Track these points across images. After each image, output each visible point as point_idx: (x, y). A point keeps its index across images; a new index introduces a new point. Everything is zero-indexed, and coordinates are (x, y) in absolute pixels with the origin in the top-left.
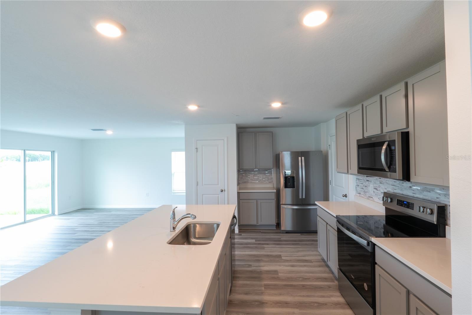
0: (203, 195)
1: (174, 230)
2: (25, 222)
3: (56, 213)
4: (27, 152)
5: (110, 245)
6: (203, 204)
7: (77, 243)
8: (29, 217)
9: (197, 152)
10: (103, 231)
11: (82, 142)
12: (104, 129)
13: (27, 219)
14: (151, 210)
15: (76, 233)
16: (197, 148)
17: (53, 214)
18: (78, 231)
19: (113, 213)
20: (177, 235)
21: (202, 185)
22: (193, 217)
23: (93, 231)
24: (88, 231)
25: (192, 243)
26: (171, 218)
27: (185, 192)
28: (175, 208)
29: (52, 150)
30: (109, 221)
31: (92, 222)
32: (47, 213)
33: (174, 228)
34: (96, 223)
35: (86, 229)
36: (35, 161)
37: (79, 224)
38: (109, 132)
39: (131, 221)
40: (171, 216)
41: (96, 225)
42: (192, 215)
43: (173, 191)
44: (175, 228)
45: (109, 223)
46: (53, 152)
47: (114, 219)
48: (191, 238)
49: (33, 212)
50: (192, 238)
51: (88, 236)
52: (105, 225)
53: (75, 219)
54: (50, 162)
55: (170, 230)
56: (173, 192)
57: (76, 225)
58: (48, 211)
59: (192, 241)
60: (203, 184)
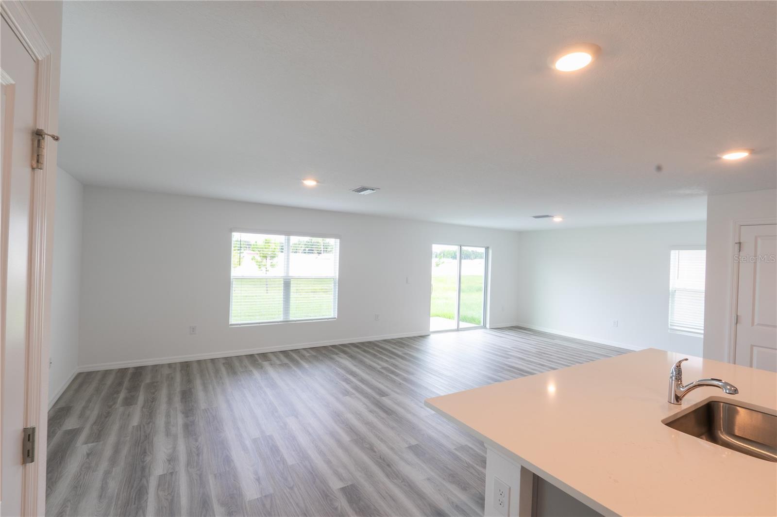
0: (752, 346)
1: (677, 401)
2: (458, 330)
3: (488, 326)
4: (463, 248)
5: (552, 389)
6: (751, 366)
7: (509, 371)
8: (463, 325)
9: (740, 251)
10: (543, 365)
11: (520, 235)
12: (549, 215)
13: (461, 327)
14: (626, 353)
15: (509, 358)
16: (740, 243)
17: (484, 327)
18: (511, 355)
19: (557, 341)
20: (686, 413)
21: (753, 324)
22: (729, 389)
23: (530, 361)
24: (523, 359)
25: (720, 442)
26: (671, 377)
27: (702, 332)
28: (683, 360)
29: (486, 246)
30: (551, 352)
31: (529, 348)
32: (478, 324)
33: (678, 399)
34: (534, 351)
35: (521, 356)
36: (467, 259)
37: (513, 347)
38: (557, 219)
39: (589, 362)
40: (672, 373)
41: (534, 353)
42: (727, 384)
43: (671, 325)
44: (681, 400)
45: (551, 355)
46: (487, 248)
47: (558, 352)
48: (719, 432)
49: (465, 320)
50: (722, 433)
51: (523, 365)
52: (547, 357)
53: (508, 338)
54: (483, 261)
55: (667, 400)
56: (670, 327)
57: (509, 347)
58: (480, 322)
59: (721, 438)
60: (756, 322)
